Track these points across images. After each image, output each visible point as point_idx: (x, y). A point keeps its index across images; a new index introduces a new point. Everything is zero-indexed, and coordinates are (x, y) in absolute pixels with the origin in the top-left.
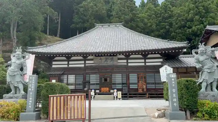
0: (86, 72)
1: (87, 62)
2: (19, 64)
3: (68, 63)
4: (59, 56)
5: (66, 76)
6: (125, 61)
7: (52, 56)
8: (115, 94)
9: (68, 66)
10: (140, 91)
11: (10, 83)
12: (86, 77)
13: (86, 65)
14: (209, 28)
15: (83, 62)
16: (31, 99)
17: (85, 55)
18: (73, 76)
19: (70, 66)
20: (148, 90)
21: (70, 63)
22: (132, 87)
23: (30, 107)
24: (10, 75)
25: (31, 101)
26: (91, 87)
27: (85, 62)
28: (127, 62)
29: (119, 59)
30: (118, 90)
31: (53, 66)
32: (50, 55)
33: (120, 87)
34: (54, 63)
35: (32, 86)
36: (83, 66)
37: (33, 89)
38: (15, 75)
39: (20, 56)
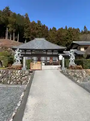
0: (32, 56)
6: (46, 52)
8: (42, 64)
9: (25, 53)
10: (51, 63)
14: (73, 42)
18: (27, 57)
20: (53, 62)
22: (48, 61)
26: (34, 61)
28: (47, 53)
29: (44, 52)
30: (43, 62)
33: (44, 61)
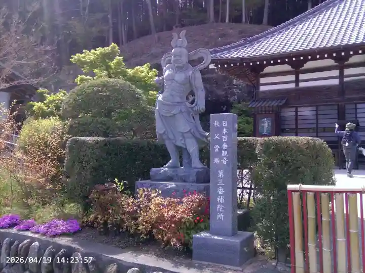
0: (347, 97)
1: (347, 72)
2: (184, 85)
3: (297, 78)
4: (276, 63)
5: (294, 109)
7: (258, 63)
9: (297, 85)
11: (165, 137)
12: (347, 111)
13: (346, 79)
15: (336, 73)
16: (221, 191)
17: (343, 54)
18: (310, 108)
19: (302, 85)
21: (302, 77)
23: (221, 216)
24: (163, 116)
25: (221, 200)
27: (342, 73)
31: (262, 88)
32: (254, 62)
34: (263, 80)
35: (221, 149)
36: (336, 82)
37: (225, 162)
38: (174, 115)
39: (185, 59)
